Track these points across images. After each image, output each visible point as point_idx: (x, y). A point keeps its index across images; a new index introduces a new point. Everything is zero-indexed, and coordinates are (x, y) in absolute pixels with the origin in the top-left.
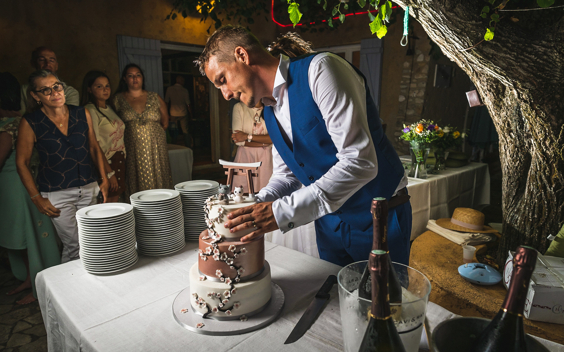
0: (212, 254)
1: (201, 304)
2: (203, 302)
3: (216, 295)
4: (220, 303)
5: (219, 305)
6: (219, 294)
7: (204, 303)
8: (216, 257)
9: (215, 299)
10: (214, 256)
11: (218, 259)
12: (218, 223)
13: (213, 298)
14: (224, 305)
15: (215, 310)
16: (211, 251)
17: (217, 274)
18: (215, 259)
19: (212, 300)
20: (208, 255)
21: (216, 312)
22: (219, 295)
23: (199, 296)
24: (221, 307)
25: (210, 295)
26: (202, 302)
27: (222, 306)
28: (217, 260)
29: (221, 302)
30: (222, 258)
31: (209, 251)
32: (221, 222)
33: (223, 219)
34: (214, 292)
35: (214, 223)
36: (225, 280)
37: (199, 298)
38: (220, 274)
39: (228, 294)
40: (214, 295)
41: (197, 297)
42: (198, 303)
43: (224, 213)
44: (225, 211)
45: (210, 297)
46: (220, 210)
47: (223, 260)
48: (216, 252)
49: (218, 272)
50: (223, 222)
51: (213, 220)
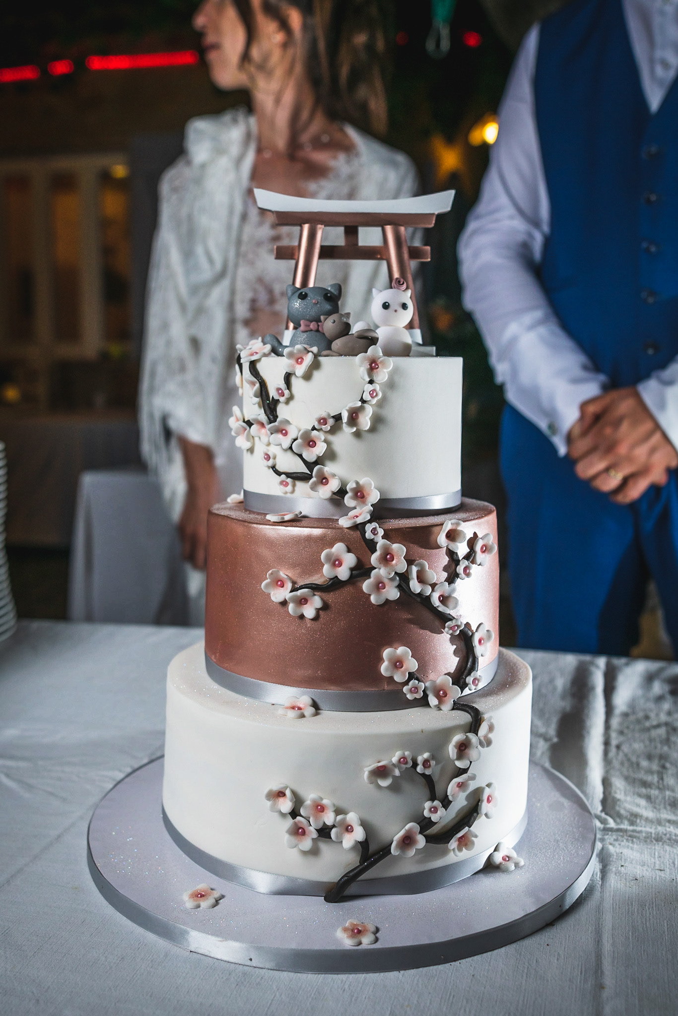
0: (362, 570)
1: (324, 832)
2: (339, 817)
3: (415, 764)
4: (428, 805)
5: (426, 813)
6: (426, 755)
7: (343, 821)
8: (379, 586)
9: (407, 787)
10: (366, 586)
11: (392, 593)
12: (358, 435)
13: (395, 788)
14: (447, 803)
15: (407, 841)
16: (350, 560)
17: (385, 670)
18: (373, 599)
19: (388, 793)
20: (335, 584)
21: (412, 852)
22: (426, 763)
23: (310, 797)
24: (434, 817)
25: (381, 772)
26: (329, 818)
27: (441, 811)
28: (388, 603)
29: (433, 799)
30: (415, 586)
31: (340, 565)
32: (373, 429)
33: (385, 412)
34: (407, 753)
35: (331, 438)
36: (428, 692)
37: (308, 802)
38: (402, 667)
39: (465, 749)
40: (404, 766)
41: (298, 801)
42: (304, 833)
43: (391, 385)
44: (396, 371)
45: (379, 787)
46: (373, 366)
47: (420, 595)
48: (387, 558)
49: (390, 660)
50: (381, 427)
51: (331, 422)
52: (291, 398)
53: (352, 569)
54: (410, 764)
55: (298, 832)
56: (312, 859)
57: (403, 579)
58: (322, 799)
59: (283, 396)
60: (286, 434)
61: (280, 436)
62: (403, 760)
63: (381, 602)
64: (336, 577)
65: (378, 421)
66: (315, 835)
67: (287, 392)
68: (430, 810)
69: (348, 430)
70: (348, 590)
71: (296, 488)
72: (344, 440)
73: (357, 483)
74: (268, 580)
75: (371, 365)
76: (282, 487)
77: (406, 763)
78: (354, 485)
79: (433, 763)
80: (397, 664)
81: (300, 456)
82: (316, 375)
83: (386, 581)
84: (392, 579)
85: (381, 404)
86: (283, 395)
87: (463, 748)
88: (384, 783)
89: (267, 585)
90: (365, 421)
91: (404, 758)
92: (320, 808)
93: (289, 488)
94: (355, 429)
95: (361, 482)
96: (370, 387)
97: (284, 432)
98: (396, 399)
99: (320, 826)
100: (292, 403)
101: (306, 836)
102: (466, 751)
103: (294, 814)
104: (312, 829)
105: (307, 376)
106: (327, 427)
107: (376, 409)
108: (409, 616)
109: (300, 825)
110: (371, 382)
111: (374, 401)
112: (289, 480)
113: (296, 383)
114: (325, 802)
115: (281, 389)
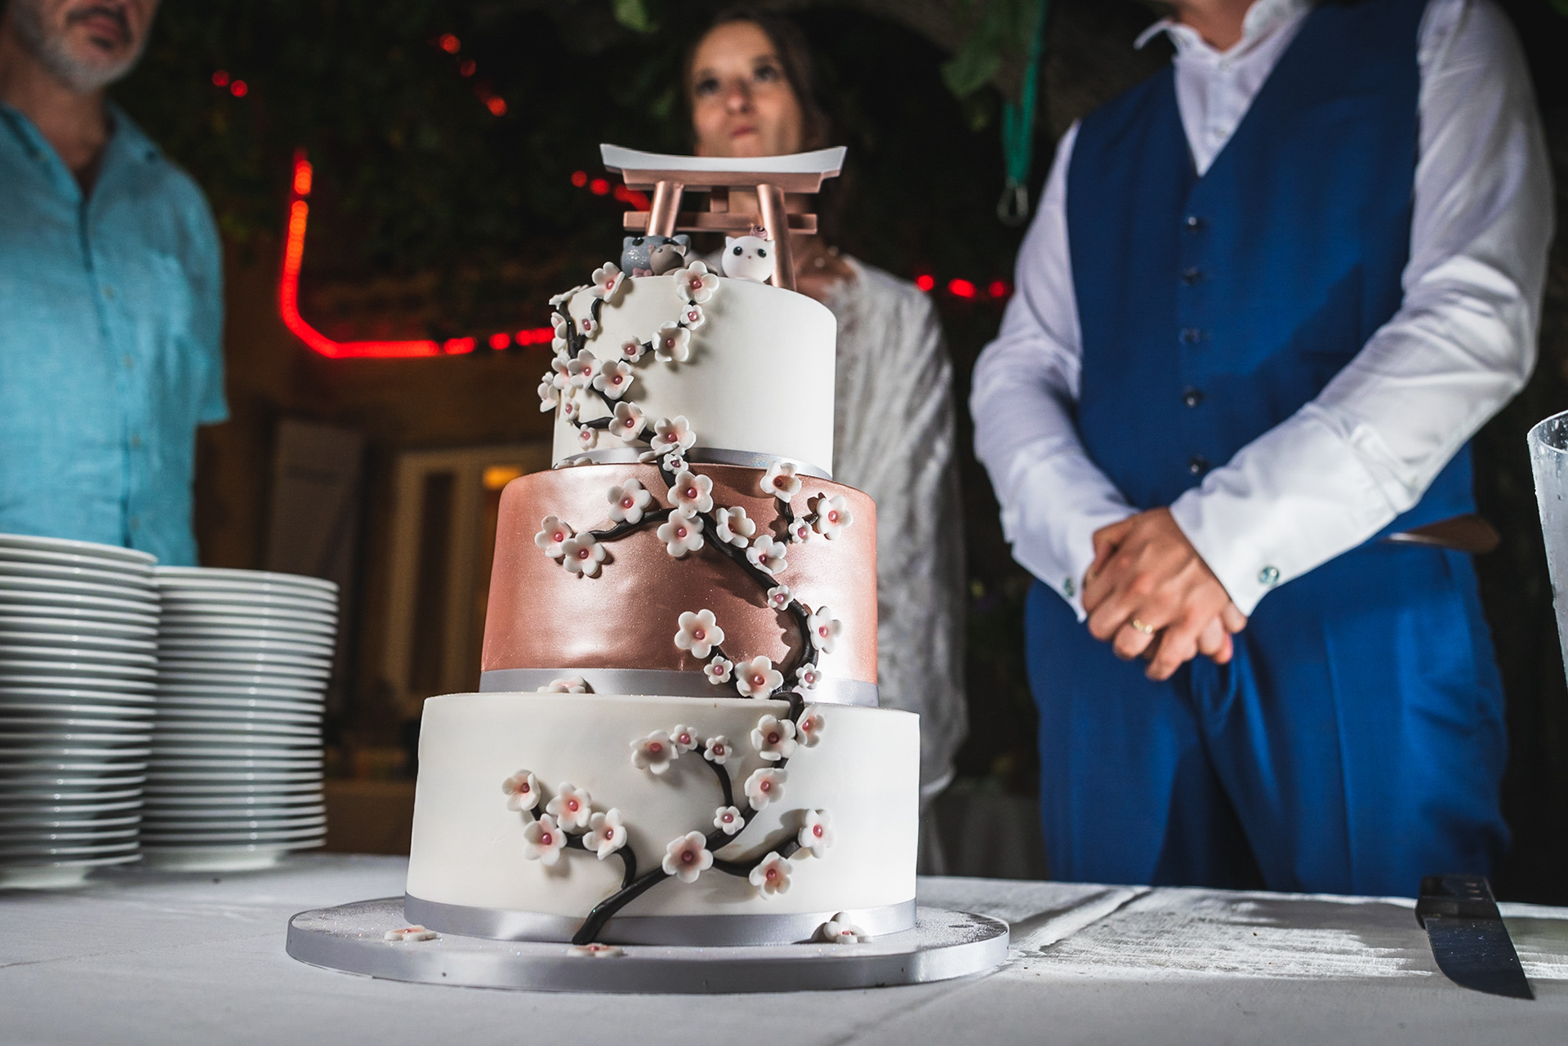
0: (656, 513)
1: (574, 840)
2: (596, 815)
3: (701, 749)
4: (720, 811)
5: (717, 822)
6: (719, 738)
7: (600, 823)
8: (678, 532)
9: (691, 781)
10: (661, 531)
11: (694, 541)
12: (674, 367)
13: (673, 780)
14: (748, 814)
15: (687, 858)
16: (641, 499)
17: (680, 640)
18: (669, 549)
19: (663, 790)
20: (623, 531)
21: (694, 876)
22: (718, 750)
23: (558, 788)
24: (728, 829)
25: (654, 753)
26: (581, 818)
27: (738, 822)
28: (689, 555)
29: (729, 802)
30: (724, 533)
31: (631, 504)
32: (693, 361)
33: (708, 342)
34: (689, 729)
35: (640, 372)
36: (738, 675)
37: (558, 797)
38: (703, 638)
39: (777, 741)
40: (686, 747)
41: (545, 796)
42: (549, 841)
43: (718, 309)
44: (724, 294)
45: (652, 777)
46: (694, 284)
47: (731, 545)
48: (688, 492)
49: (687, 626)
50: (704, 360)
51: (640, 350)
52: (598, 331)
53: (644, 510)
54: (694, 745)
55: (543, 838)
56: (559, 883)
57: (709, 522)
58: (574, 789)
59: (589, 329)
60: (588, 374)
61: (583, 375)
62: (685, 738)
63: (681, 553)
64: (625, 520)
65: (700, 353)
66: (562, 841)
67: (593, 323)
68: (723, 819)
69: (661, 360)
70: (638, 538)
71: (599, 440)
72: (656, 376)
73: (668, 422)
74: (544, 532)
75: (691, 282)
76: (581, 439)
77: (689, 742)
78: (664, 424)
79: (728, 750)
80: (697, 633)
81: (601, 395)
82: (629, 299)
83: (687, 524)
84: (693, 521)
85: (705, 330)
86: (588, 327)
87: (775, 739)
88: (659, 769)
89: (542, 538)
90: (683, 350)
91: (687, 735)
92: (573, 805)
93: (591, 440)
94: (669, 359)
95: (673, 422)
96: (691, 309)
97: (587, 370)
98: (724, 327)
99: (570, 827)
100: (600, 338)
101: (552, 845)
102: (780, 743)
103: (537, 812)
104: (559, 831)
105: (618, 302)
106: (636, 358)
107: (696, 336)
108: (718, 577)
109: (546, 830)
110: (692, 303)
111: (695, 326)
112: (591, 430)
113: (607, 312)
114: (579, 792)
115: (587, 320)
